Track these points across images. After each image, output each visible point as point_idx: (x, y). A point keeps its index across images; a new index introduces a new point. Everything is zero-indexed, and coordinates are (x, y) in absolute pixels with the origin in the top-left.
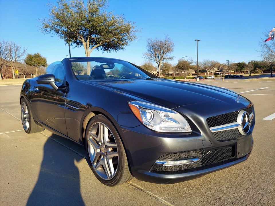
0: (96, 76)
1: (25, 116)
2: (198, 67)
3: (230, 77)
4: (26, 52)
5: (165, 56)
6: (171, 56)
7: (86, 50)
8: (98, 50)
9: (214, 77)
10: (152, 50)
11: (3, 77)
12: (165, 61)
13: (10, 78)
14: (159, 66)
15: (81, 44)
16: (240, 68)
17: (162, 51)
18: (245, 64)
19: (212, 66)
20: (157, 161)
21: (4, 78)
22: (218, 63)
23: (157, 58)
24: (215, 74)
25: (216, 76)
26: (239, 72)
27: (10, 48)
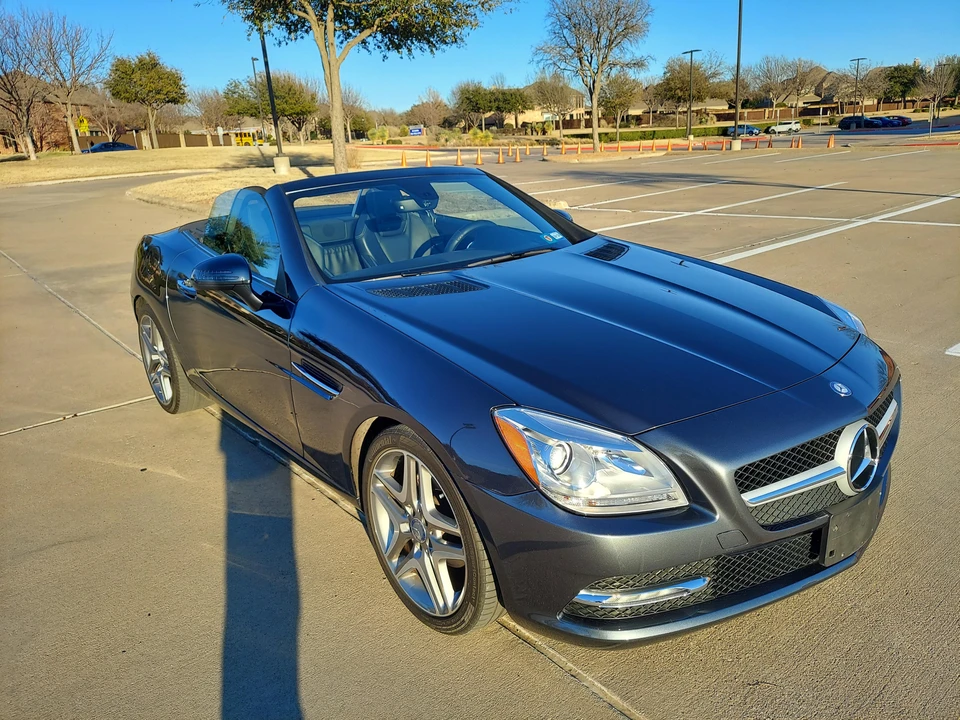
0: (374, 217)
1: (155, 357)
2: (740, 88)
3: (859, 126)
4: (107, 52)
5: (615, 54)
6: (638, 55)
7: (324, 52)
8: (366, 48)
9: (798, 126)
10: (565, 31)
11: (39, 144)
12: (614, 72)
13: (62, 147)
14: (591, 94)
15: (302, 27)
16: (902, 88)
17: (605, 35)
18: (922, 71)
19: (794, 80)
20: (582, 592)
21: (42, 147)
22: (817, 69)
23: (587, 63)
24: (805, 112)
25: (807, 123)
26: (894, 102)
27: (50, 40)
